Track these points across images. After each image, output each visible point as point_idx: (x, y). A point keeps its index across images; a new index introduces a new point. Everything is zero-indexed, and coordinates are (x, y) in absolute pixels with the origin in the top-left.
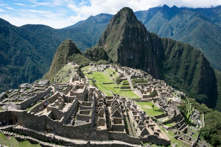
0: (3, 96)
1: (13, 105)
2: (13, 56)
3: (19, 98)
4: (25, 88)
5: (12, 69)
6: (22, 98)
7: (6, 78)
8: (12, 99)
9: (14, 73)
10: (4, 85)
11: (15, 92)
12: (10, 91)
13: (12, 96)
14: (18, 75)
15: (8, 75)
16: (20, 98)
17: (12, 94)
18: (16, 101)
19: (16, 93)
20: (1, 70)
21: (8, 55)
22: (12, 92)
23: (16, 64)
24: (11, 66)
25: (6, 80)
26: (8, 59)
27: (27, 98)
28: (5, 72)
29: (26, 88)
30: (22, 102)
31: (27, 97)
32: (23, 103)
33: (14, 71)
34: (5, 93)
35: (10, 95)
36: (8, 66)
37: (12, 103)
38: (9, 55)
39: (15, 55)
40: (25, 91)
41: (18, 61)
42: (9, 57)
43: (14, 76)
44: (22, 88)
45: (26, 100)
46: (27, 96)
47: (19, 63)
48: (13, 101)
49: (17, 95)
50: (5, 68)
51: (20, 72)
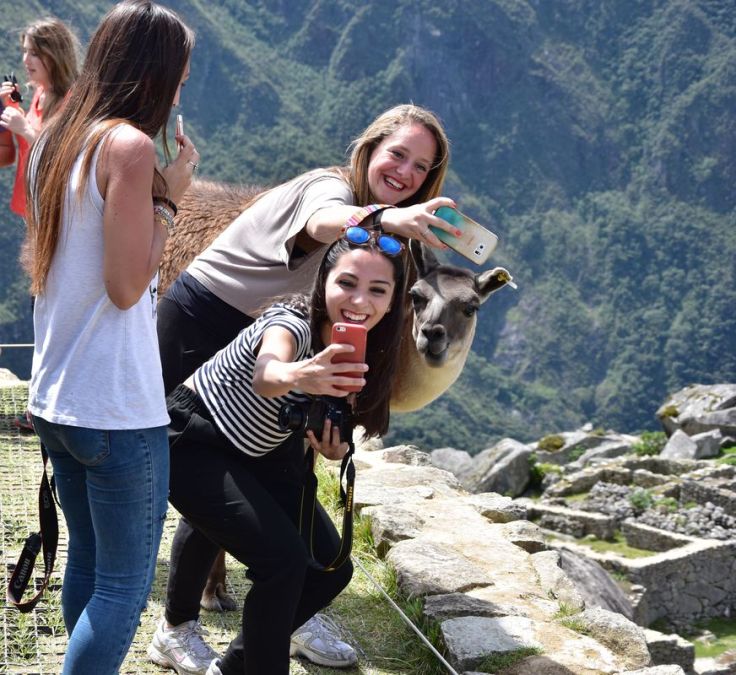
0: (503, 471)
1: (578, 563)
2: (660, 97)
3: (638, 511)
4: (715, 433)
5: (630, 234)
6: (671, 519)
7: (563, 319)
8: (575, 509)
9: (652, 278)
10: (538, 388)
11: (612, 454)
12: (571, 438)
13: (583, 487)
14: (689, 305)
15: (589, 291)
16: (651, 513)
17: (587, 463)
18: (609, 532)
19: (623, 459)
20: (537, 237)
21: (618, 84)
22: (589, 452)
23: (678, 182)
24: (634, 199)
25: (568, 346)
26: (614, 123)
27: (718, 531)
28: (569, 257)
29: (725, 431)
30: (658, 558)
31: (719, 522)
32: (667, 563)
33: (647, 255)
34: (528, 448)
35: (569, 471)
36: (599, 198)
37: (572, 545)
38: (625, 87)
39: (683, 86)
40: (713, 465)
41: (707, 153)
42: (623, 103)
43: (647, 314)
44: (690, 426)
45: (698, 545)
46: (718, 512)
47: (715, 177)
48: (583, 530)
49: (627, 480)
50: (566, 219)
51: (713, 276)
